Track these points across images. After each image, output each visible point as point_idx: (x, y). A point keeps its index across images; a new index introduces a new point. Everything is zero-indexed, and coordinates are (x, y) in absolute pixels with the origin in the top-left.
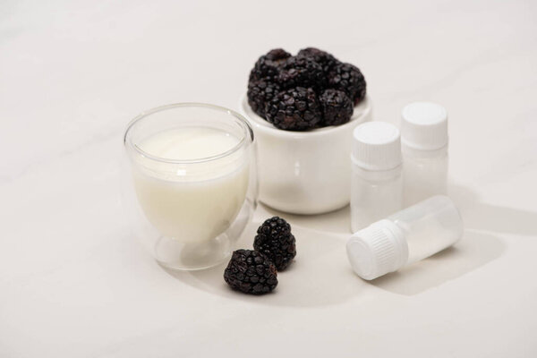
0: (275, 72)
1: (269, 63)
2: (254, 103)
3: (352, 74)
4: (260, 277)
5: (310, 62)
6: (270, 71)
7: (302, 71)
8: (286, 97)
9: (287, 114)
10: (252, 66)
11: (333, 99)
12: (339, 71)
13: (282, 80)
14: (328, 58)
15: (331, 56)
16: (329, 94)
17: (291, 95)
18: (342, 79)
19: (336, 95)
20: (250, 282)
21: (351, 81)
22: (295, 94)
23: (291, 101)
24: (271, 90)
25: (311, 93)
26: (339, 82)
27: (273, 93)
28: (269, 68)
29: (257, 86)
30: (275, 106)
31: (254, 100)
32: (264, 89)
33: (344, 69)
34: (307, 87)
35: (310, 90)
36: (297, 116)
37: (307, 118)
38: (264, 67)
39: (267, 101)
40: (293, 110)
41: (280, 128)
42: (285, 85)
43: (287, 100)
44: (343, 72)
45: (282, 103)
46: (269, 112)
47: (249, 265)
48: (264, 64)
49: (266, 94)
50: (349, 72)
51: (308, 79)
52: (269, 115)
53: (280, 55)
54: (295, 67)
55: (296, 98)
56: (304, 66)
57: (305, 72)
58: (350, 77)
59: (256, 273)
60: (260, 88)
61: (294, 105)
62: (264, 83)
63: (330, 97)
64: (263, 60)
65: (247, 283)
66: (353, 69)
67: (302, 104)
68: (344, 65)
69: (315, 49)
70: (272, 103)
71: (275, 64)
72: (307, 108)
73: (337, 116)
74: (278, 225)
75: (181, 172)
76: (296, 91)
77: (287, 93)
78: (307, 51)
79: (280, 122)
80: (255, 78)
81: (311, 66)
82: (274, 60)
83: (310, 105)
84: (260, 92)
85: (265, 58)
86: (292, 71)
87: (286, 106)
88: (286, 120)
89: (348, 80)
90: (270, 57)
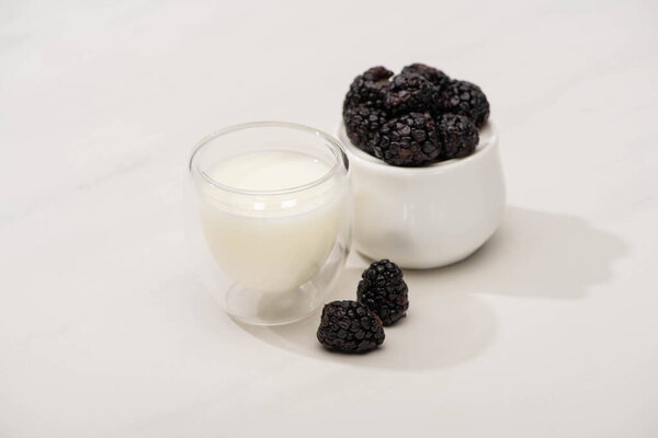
0: (379, 95)
1: (370, 85)
2: (356, 135)
3: (473, 93)
4: (366, 331)
5: (423, 81)
6: (371, 95)
7: (415, 93)
8: (399, 125)
9: (402, 147)
10: (347, 89)
11: (455, 125)
12: (456, 90)
13: (391, 104)
14: (439, 76)
15: (441, 73)
16: (449, 119)
17: (405, 122)
18: (462, 101)
19: (458, 120)
20: (354, 339)
21: (473, 102)
22: (410, 121)
23: (406, 130)
24: (376, 118)
25: (429, 120)
26: (458, 105)
27: (378, 121)
28: (370, 90)
29: (358, 114)
30: (385, 137)
31: (355, 131)
32: (367, 117)
33: (462, 88)
34: (423, 112)
35: (427, 115)
36: (415, 149)
37: (426, 150)
38: (363, 90)
39: (374, 131)
40: (410, 141)
41: (393, 164)
42: (394, 111)
43: (400, 129)
44: (461, 92)
45: (395, 133)
46: (378, 145)
47: (352, 319)
48: (363, 86)
49: (370, 122)
50: (469, 91)
51: (422, 102)
52: (378, 148)
53: (381, 74)
54: (406, 89)
55: (411, 127)
56: (417, 86)
57: (418, 94)
58: (471, 97)
59: (362, 328)
60: (362, 116)
61: (410, 135)
62: (367, 110)
63: (451, 123)
64: (361, 81)
65: (351, 341)
66: (473, 89)
67: (420, 134)
68: (462, 83)
69: (424, 66)
70: (382, 134)
71: (377, 86)
72: (427, 138)
73: (460, 147)
74: (386, 269)
75: (259, 206)
76: (411, 117)
77: (400, 121)
78: (414, 68)
79: (393, 156)
80: (353, 103)
81: (425, 86)
82: (375, 81)
83: (430, 134)
84: (363, 121)
85: (364, 78)
86: (403, 93)
87: (401, 136)
88: (400, 153)
89: (469, 101)
90: (370, 76)
